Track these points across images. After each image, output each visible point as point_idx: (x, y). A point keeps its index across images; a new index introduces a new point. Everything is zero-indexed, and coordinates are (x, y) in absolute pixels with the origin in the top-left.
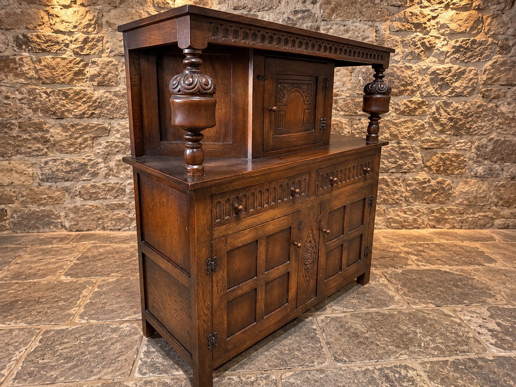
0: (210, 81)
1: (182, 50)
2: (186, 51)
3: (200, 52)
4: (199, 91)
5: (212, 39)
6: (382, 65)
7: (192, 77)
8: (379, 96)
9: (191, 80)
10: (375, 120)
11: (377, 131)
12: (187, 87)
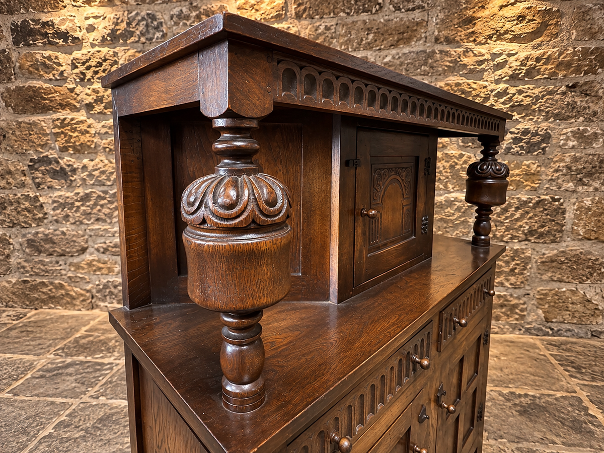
0: (279, 193)
1: (210, 120)
2: (220, 123)
3: (254, 124)
4: (254, 222)
5: (282, 95)
6: (498, 137)
7: (235, 185)
8: (490, 181)
9: (233, 193)
10: (485, 215)
11: (488, 230)
12: (221, 211)
